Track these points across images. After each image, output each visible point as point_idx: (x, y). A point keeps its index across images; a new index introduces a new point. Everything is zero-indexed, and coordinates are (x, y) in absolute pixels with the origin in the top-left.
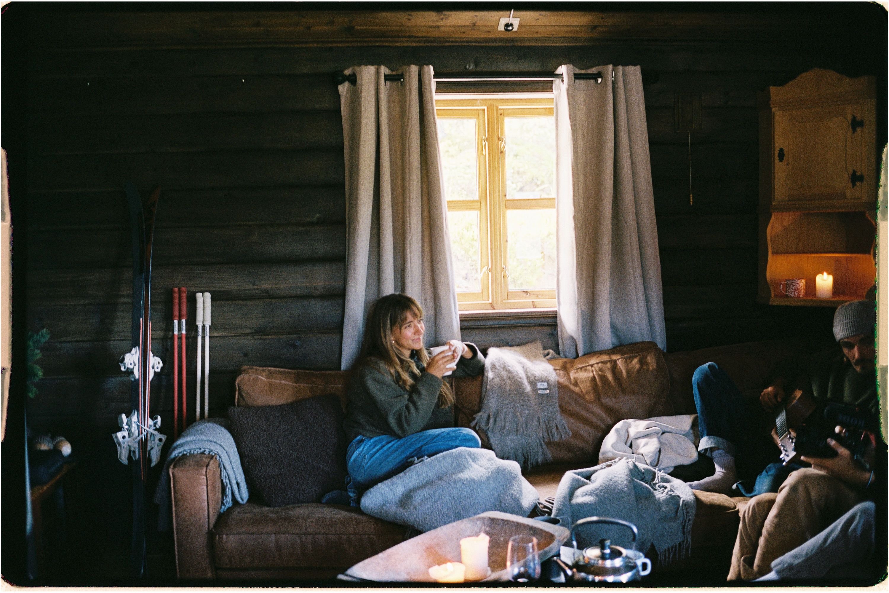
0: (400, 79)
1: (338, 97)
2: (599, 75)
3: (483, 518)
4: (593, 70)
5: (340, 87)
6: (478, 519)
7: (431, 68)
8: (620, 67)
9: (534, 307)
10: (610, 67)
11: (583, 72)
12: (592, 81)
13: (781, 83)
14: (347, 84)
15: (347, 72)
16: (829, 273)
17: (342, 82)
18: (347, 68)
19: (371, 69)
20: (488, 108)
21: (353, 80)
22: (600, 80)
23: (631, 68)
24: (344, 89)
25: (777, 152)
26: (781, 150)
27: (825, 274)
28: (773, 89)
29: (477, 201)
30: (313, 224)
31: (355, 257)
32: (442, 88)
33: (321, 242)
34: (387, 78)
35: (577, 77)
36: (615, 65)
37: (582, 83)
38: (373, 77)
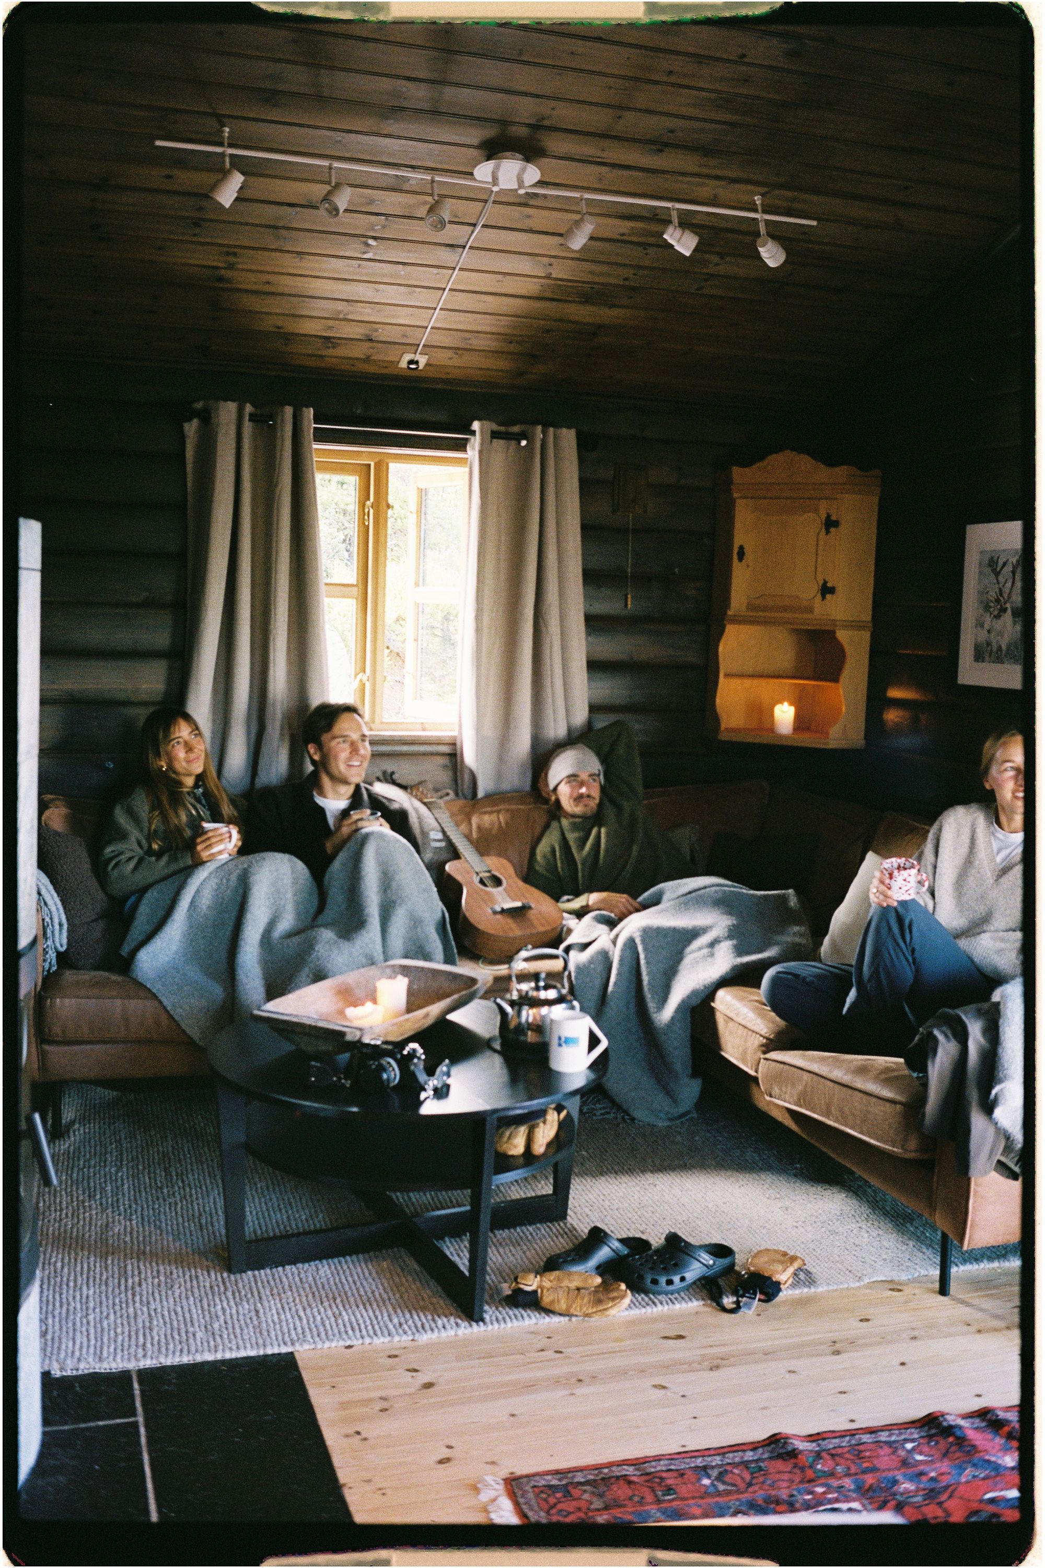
0: (267, 422)
1: (182, 438)
2: (524, 436)
3: (393, 966)
4: (516, 429)
5: (186, 426)
6: (388, 966)
7: (312, 410)
8: (551, 429)
9: (424, 730)
10: (539, 428)
11: (502, 429)
12: (513, 443)
13: (747, 462)
14: (195, 422)
15: (199, 405)
16: (791, 704)
17: (189, 420)
18: (198, 400)
19: (232, 406)
20: (375, 464)
21: (207, 419)
22: (524, 443)
23: (564, 431)
24: (191, 428)
25: (736, 550)
26: (741, 548)
27: (786, 704)
28: (736, 471)
29: (353, 585)
30: (137, 605)
31: (199, 654)
32: (321, 436)
33: (147, 628)
34: (252, 418)
35: (495, 435)
36: (546, 426)
37: (499, 444)
38: (233, 416)
